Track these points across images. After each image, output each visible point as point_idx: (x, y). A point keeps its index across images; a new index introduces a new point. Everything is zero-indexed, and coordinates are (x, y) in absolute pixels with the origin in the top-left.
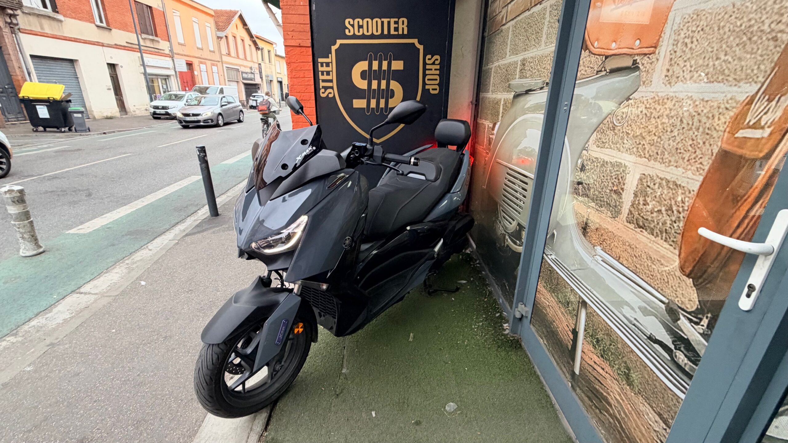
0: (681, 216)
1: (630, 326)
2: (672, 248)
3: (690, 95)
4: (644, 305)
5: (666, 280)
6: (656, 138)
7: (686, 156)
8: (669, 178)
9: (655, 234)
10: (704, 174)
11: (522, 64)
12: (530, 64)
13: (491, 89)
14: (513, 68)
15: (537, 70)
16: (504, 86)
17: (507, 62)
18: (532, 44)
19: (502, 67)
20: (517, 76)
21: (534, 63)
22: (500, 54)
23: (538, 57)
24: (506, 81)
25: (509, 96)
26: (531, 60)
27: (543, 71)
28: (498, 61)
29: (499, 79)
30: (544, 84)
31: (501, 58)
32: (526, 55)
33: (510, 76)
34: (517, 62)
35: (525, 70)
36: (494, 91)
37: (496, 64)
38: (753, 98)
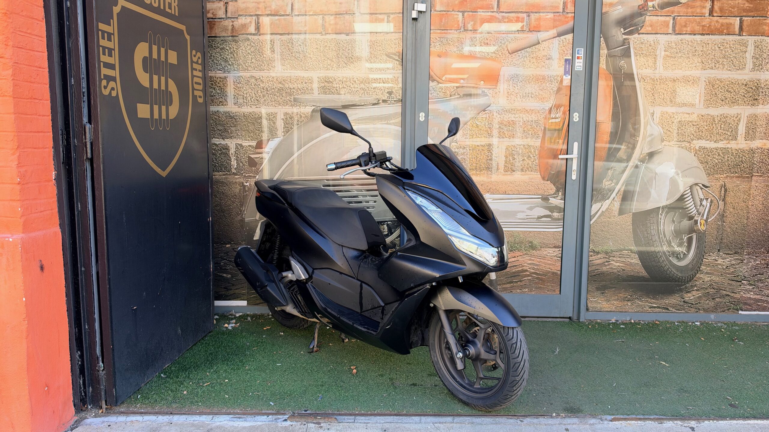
0: (536, 158)
1: (525, 221)
2: (535, 173)
3: (524, 108)
4: (529, 206)
5: (537, 188)
6: (510, 128)
7: (530, 133)
8: (524, 144)
9: (525, 171)
10: (541, 138)
11: (323, 81)
12: (342, 83)
13: (233, 102)
14: (300, 82)
15: (361, 89)
16: (279, 99)
17: (278, 75)
18: (340, 66)
19: (264, 79)
20: (316, 92)
21: (353, 82)
22: (250, 64)
23: (358, 78)
24: (284, 95)
25: (300, 110)
26: (345, 79)
27: (373, 90)
28: (246, 71)
29: (259, 91)
30: (379, 101)
31: (254, 69)
32: (331, 74)
33: (294, 90)
34: (311, 78)
35: (334, 87)
36: (245, 104)
37: (242, 74)
38: (551, 108)
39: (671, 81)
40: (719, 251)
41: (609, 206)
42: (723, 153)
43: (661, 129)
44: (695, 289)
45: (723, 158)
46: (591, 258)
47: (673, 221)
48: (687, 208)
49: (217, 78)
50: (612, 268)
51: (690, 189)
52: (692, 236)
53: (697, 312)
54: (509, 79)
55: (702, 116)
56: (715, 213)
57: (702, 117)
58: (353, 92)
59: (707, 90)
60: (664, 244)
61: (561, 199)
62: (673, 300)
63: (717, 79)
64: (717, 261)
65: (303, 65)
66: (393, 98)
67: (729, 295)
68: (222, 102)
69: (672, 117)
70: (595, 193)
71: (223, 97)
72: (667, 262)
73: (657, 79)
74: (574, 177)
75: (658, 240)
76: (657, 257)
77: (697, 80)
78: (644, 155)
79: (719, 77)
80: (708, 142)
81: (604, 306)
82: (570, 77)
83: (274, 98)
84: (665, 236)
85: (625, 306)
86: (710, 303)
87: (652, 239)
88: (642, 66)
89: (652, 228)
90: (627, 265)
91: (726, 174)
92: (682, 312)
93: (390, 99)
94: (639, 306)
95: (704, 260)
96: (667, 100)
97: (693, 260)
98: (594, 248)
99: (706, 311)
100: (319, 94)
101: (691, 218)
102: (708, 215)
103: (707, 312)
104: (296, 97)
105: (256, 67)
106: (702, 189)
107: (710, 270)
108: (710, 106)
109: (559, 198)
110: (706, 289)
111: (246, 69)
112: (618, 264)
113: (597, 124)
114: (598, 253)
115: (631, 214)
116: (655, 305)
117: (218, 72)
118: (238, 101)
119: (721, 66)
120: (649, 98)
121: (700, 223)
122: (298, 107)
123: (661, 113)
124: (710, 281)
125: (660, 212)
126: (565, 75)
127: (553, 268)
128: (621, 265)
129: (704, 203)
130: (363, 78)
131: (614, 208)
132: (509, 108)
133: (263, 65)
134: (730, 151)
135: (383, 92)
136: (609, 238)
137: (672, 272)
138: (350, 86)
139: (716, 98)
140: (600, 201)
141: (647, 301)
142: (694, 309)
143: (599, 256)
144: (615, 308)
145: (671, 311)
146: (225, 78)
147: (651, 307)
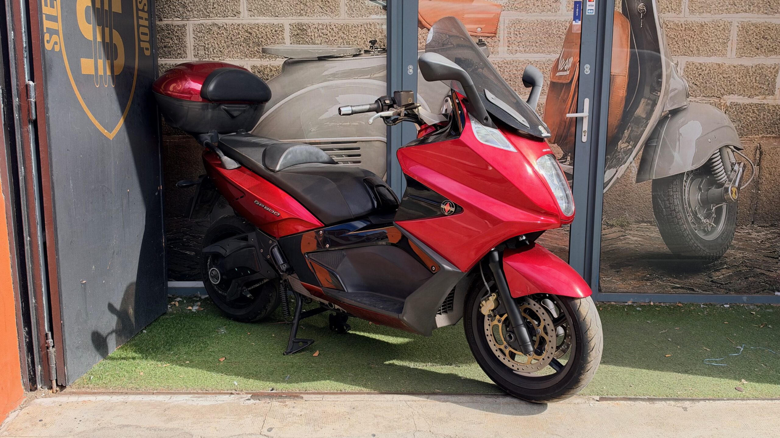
11: (295, 28)
12: (318, 30)
13: (193, 54)
14: (270, 30)
15: (339, 37)
16: (245, 50)
17: (244, 22)
18: (316, 11)
19: (228, 26)
20: (288, 40)
21: (330, 30)
22: (211, 10)
23: (337, 25)
24: (251, 45)
25: (269, 62)
26: (321, 27)
27: (354, 39)
28: (208, 18)
29: (223, 41)
30: (360, 51)
31: (217, 15)
32: (304, 20)
33: (263, 40)
34: (281, 25)
35: (309, 36)
36: (207, 56)
37: (204, 21)
38: (558, 59)
39: (698, 26)
40: (753, 223)
41: (625, 172)
42: (758, 110)
43: (686, 82)
44: (725, 266)
45: (759, 115)
46: (604, 232)
47: (700, 189)
48: (716, 174)
49: (175, 27)
50: (628, 243)
51: (719, 151)
52: (721, 206)
53: (727, 293)
54: (510, 25)
55: (735, 67)
56: (749, 179)
57: (733, 68)
58: (330, 41)
59: (741, 36)
60: (689, 216)
61: (569, 165)
62: (700, 279)
63: (752, 24)
64: (750, 234)
65: (273, 10)
66: (377, 48)
67: (764, 274)
68: (180, 54)
69: (699, 68)
70: (609, 157)
71: (182, 49)
72: (692, 236)
73: (681, 24)
74: (584, 139)
75: (682, 211)
76: (681, 230)
77: (729, 25)
78: (666, 113)
79: (754, 22)
80: (741, 97)
81: (619, 286)
82: (580, 23)
83: (240, 49)
84: (690, 206)
85: (644, 286)
86: (742, 283)
87: (675, 210)
88: (664, 9)
89: (675, 197)
90: (646, 239)
91: (761, 134)
92: (710, 293)
93: (373, 49)
94: (660, 286)
95: (736, 233)
96: (693, 48)
97: (723, 233)
98: (607, 221)
99: (737, 291)
100: (291, 44)
101: (721, 185)
102: (740, 182)
103: (739, 293)
104: (265, 47)
105: (219, 13)
106: (733, 151)
107: (743, 245)
108: (743, 55)
109: (568, 163)
110: (738, 267)
111: (207, 16)
112: (636, 238)
113: (611, 78)
114: (612, 226)
115: (651, 180)
116: (678, 286)
117: (175, 19)
118: (199, 52)
119: (756, 9)
120: (672, 47)
121: (731, 190)
122: (268, 59)
123: (686, 64)
124: (743, 257)
125: (685, 179)
126: (574, 20)
127: (560, 244)
128: (639, 239)
129: (736, 167)
130: (342, 25)
131: (631, 175)
132: (510, 59)
133: (227, 11)
134: (766, 107)
135: (365, 41)
136: (625, 209)
137: (698, 248)
138: (327, 34)
139: (751, 45)
140: (614, 167)
141: (669, 280)
142: (723, 290)
143: (614, 229)
144: (632, 288)
145: (696, 293)
146: (184, 26)
147: (674, 288)
